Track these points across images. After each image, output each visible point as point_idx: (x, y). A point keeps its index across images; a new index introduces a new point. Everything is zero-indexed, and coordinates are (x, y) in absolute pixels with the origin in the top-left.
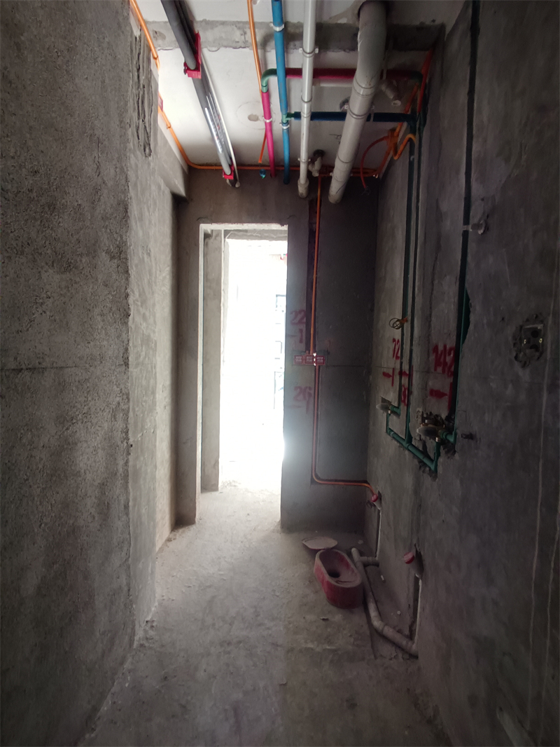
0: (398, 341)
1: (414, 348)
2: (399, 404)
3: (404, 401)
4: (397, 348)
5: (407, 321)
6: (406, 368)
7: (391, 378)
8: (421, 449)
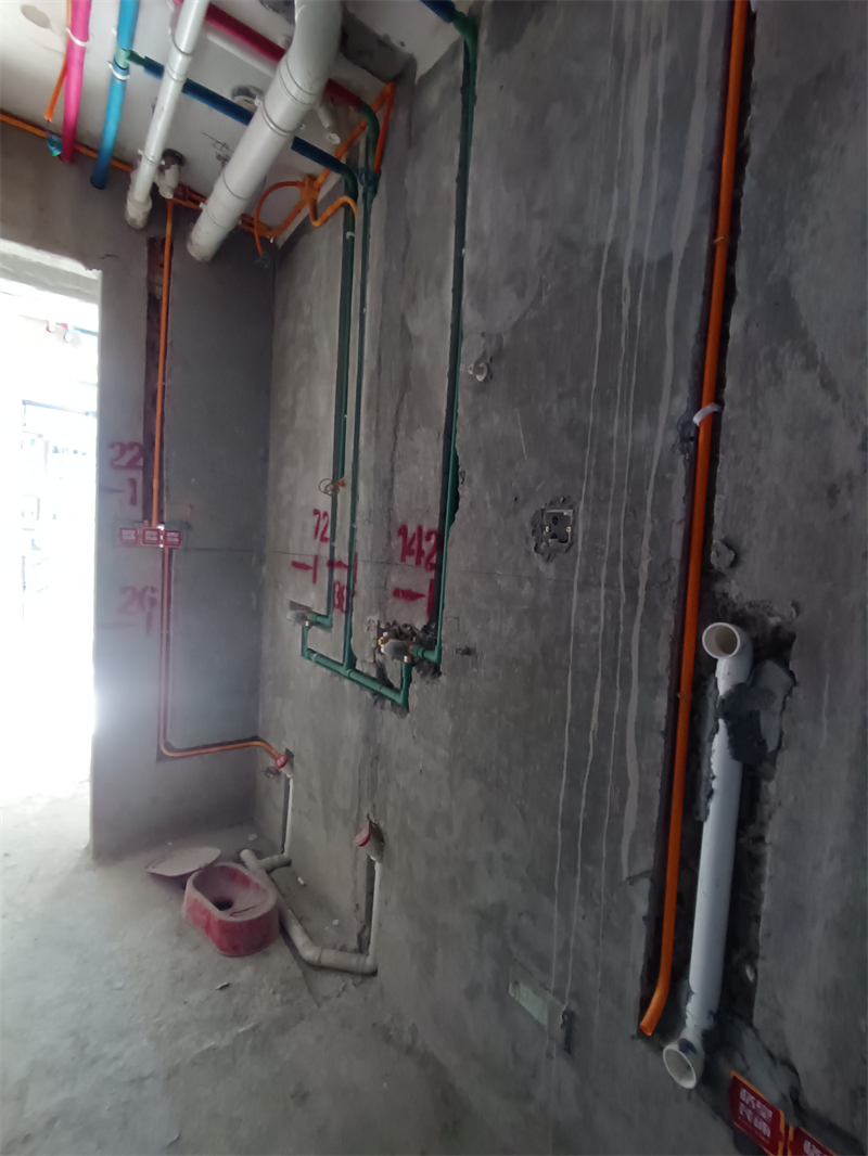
0: (326, 514)
1: (359, 525)
2: (329, 611)
3: (340, 606)
4: (322, 524)
5: (343, 485)
6: (342, 554)
7: (311, 572)
8: (374, 675)
